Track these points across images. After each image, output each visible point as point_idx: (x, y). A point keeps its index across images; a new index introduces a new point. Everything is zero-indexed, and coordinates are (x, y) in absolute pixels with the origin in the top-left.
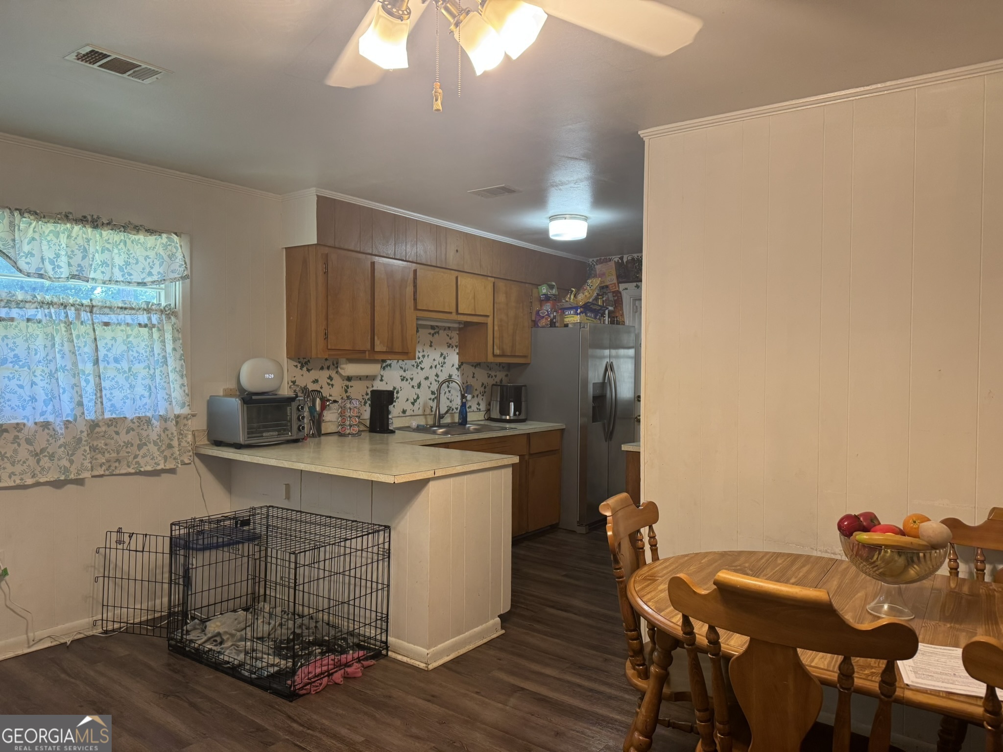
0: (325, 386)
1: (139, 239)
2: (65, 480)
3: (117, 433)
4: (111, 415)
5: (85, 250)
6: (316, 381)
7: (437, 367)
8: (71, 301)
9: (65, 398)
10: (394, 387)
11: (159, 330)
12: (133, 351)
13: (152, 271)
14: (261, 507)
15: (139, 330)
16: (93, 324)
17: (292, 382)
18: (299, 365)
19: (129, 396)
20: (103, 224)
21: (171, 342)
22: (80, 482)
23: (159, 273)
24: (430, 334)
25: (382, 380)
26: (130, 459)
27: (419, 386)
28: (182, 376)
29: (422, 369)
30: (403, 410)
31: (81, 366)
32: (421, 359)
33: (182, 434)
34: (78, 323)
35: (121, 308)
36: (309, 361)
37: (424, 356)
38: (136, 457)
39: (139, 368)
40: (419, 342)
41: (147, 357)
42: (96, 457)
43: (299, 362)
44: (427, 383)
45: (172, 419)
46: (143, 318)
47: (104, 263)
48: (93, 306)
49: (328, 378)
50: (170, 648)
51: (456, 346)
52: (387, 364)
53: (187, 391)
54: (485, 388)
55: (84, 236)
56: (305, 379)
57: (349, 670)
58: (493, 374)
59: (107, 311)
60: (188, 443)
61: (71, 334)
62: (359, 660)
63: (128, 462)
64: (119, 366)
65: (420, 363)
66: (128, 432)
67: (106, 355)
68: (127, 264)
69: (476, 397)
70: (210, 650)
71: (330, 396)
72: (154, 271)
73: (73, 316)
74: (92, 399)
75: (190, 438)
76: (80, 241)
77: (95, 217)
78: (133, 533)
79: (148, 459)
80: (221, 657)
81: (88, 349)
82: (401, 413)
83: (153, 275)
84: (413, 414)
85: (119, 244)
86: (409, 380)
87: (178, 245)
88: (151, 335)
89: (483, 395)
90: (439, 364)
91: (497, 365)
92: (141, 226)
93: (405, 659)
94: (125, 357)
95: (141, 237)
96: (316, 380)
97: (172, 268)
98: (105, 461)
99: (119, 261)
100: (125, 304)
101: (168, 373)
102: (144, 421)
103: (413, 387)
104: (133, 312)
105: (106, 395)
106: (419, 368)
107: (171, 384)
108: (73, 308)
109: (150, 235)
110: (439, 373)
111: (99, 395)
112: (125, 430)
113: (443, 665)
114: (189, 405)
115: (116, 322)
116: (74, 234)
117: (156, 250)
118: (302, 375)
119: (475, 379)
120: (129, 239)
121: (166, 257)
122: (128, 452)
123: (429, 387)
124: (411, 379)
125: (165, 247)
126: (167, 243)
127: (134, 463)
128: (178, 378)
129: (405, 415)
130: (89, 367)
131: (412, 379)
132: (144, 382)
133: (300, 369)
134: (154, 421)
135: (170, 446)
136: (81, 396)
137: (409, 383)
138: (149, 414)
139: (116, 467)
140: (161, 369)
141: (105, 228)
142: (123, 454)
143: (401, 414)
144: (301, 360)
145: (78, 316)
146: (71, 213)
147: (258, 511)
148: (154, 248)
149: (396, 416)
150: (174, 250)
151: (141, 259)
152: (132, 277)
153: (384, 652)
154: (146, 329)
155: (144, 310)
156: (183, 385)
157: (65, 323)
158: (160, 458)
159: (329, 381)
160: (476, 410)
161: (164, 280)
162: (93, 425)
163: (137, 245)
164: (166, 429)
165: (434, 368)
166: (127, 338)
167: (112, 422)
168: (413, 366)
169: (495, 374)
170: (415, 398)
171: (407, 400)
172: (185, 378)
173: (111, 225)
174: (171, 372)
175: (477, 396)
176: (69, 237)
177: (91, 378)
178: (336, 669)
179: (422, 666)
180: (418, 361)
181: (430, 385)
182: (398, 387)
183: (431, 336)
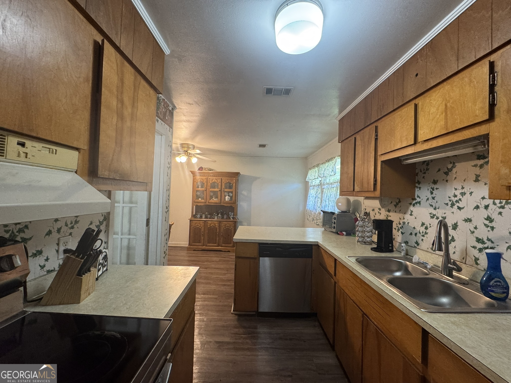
0: (377, 213)
10: (423, 223)
24: (475, 166)
25: (411, 215)
29: (459, 208)
32: (459, 196)
37: (463, 194)
40: (456, 178)
49: (379, 209)
52: (416, 201)
65: (457, 201)
96: (374, 209)
106: (455, 207)
123: (473, 232)
159: (379, 211)
168: (447, 204)
180: (454, 199)
181: (472, 229)
182: (427, 223)
183: (478, 168)
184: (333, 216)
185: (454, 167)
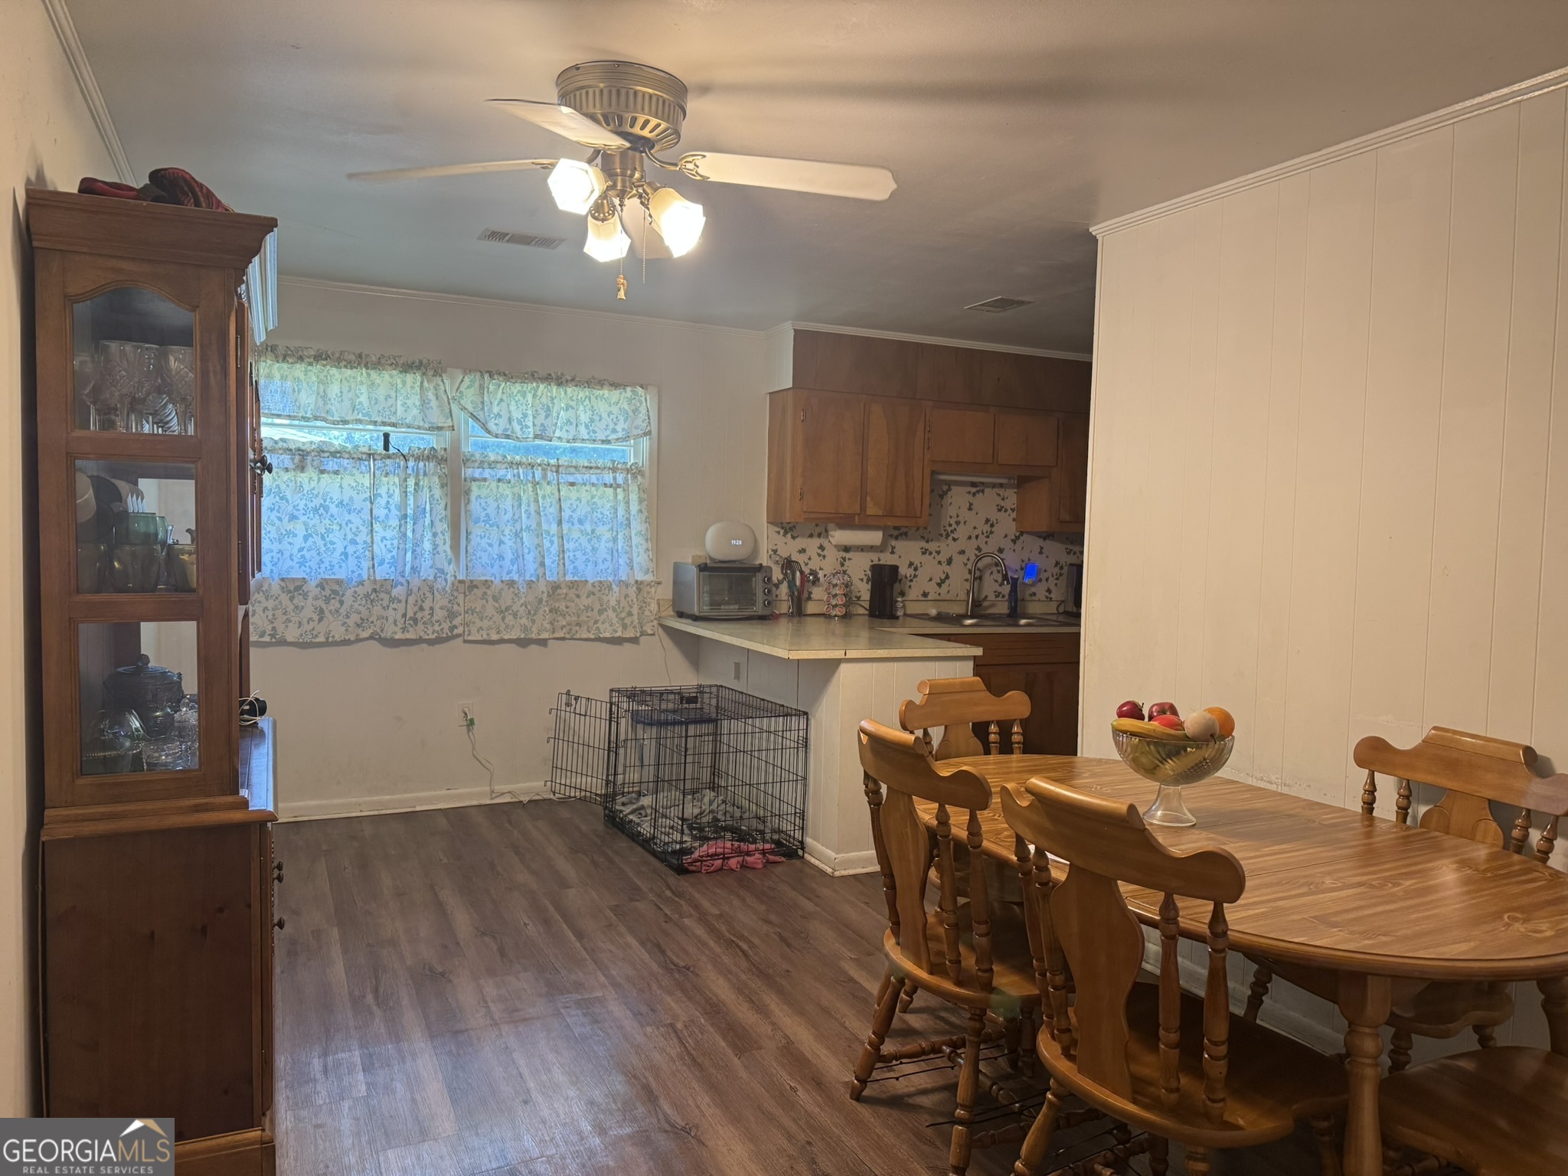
0: (815, 557)
1: (603, 395)
2: (525, 638)
3: (578, 596)
4: (573, 577)
5: (548, 409)
6: (803, 551)
7: (979, 538)
8: (539, 461)
9: (529, 558)
10: (911, 562)
11: (624, 490)
12: (597, 512)
13: (616, 427)
14: (711, 686)
15: (604, 491)
16: (558, 484)
17: (773, 550)
18: (782, 532)
19: (590, 558)
20: (567, 381)
21: (636, 503)
22: (543, 643)
23: (623, 429)
25: (892, 553)
26: (591, 624)
27: (949, 562)
28: (647, 540)
29: (954, 540)
30: (924, 592)
31: (545, 527)
32: (954, 526)
33: (645, 602)
34: (544, 484)
35: (587, 467)
36: (794, 527)
37: (958, 523)
38: (596, 622)
39: (603, 531)
40: (951, 503)
41: (611, 518)
42: (558, 618)
43: (782, 528)
44: (963, 558)
45: (633, 585)
46: (608, 478)
47: (569, 421)
48: (559, 466)
49: (819, 548)
50: (606, 818)
51: (1011, 509)
52: (901, 531)
53: (651, 556)
54: (1061, 568)
55: (549, 394)
56: (789, 547)
57: (748, 859)
58: (1076, 549)
59: (572, 470)
60: (651, 612)
61: (537, 494)
62: (764, 852)
63: (588, 627)
64: (582, 528)
65: (952, 532)
66: (588, 597)
67: (571, 517)
68: (592, 421)
69: (1044, 582)
70: (631, 821)
71: (821, 569)
72: (619, 428)
73: (540, 476)
74: (555, 561)
75: (654, 607)
76: (544, 400)
77: (559, 374)
78: (579, 697)
79: (607, 625)
80: (639, 829)
81: (553, 510)
82: (920, 596)
83: (617, 432)
84: (938, 598)
85: (584, 401)
86: (934, 554)
87: (643, 399)
88: (616, 495)
89: (1057, 579)
90: (983, 534)
92: (605, 380)
93: (816, 862)
94: (589, 518)
95: (605, 392)
96: (802, 549)
97: (635, 424)
98: (564, 623)
99: (584, 418)
100: (591, 463)
101: (631, 536)
102: (606, 586)
103: (940, 563)
104: (599, 471)
105: (569, 557)
106: (950, 538)
107: (634, 548)
108: (540, 468)
109: (615, 389)
110: (983, 546)
111: (561, 556)
112: (586, 594)
113: (854, 876)
114: (653, 572)
115: (582, 482)
116: (539, 393)
117: (619, 405)
118: (786, 543)
119: (1044, 556)
120: (593, 395)
121: (631, 413)
122: (588, 617)
123: (966, 565)
124: (936, 552)
125: (630, 401)
126: (631, 396)
127: (594, 629)
128: (643, 542)
129: (926, 599)
130: (554, 528)
131: (938, 553)
132: (607, 545)
133: (784, 535)
134: (614, 586)
135: (630, 614)
136: (543, 557)
137: (934, 558)
138: (610, 579)
139: (577, 632)
140: (625, 532)
141: (570, 385)
142: (583, 618)
143: (920, 598)
144: (785, 525)
145: (544, 476)
146: (535, 372)
147: (707, 690)
148: (618, 403)
149: (912, 600)
150: (639, 405)
151: (605, 415)
152: (596, 435)
153: (800, 852)
154: (611, 490)
155: (610, 468)
156: (647, 549)
157: (532, 483)
158: (617, 625)
159: (820, 551)
160: (1043, 599)
161: (628, 437)
162: (555, 587)
163: (602, 401)
164: (626, 596)
165: (973, 539)
166: (592, 498)
167: (573, 585)
168: (941, 535)
170: (943, 578)
171: (931, 580)
172: (649, 542)
173: (574, 381)
174: (636, 535)
175: (1047, 580)
176: (534, 396)
177: (555, 539)
178: (733, 855)
179: (829, 871)
180: (949, 529)
181: (965, 561)
182: (916, 562)
183: (971, 495)
184: (760, 576)
185: (949, 490)
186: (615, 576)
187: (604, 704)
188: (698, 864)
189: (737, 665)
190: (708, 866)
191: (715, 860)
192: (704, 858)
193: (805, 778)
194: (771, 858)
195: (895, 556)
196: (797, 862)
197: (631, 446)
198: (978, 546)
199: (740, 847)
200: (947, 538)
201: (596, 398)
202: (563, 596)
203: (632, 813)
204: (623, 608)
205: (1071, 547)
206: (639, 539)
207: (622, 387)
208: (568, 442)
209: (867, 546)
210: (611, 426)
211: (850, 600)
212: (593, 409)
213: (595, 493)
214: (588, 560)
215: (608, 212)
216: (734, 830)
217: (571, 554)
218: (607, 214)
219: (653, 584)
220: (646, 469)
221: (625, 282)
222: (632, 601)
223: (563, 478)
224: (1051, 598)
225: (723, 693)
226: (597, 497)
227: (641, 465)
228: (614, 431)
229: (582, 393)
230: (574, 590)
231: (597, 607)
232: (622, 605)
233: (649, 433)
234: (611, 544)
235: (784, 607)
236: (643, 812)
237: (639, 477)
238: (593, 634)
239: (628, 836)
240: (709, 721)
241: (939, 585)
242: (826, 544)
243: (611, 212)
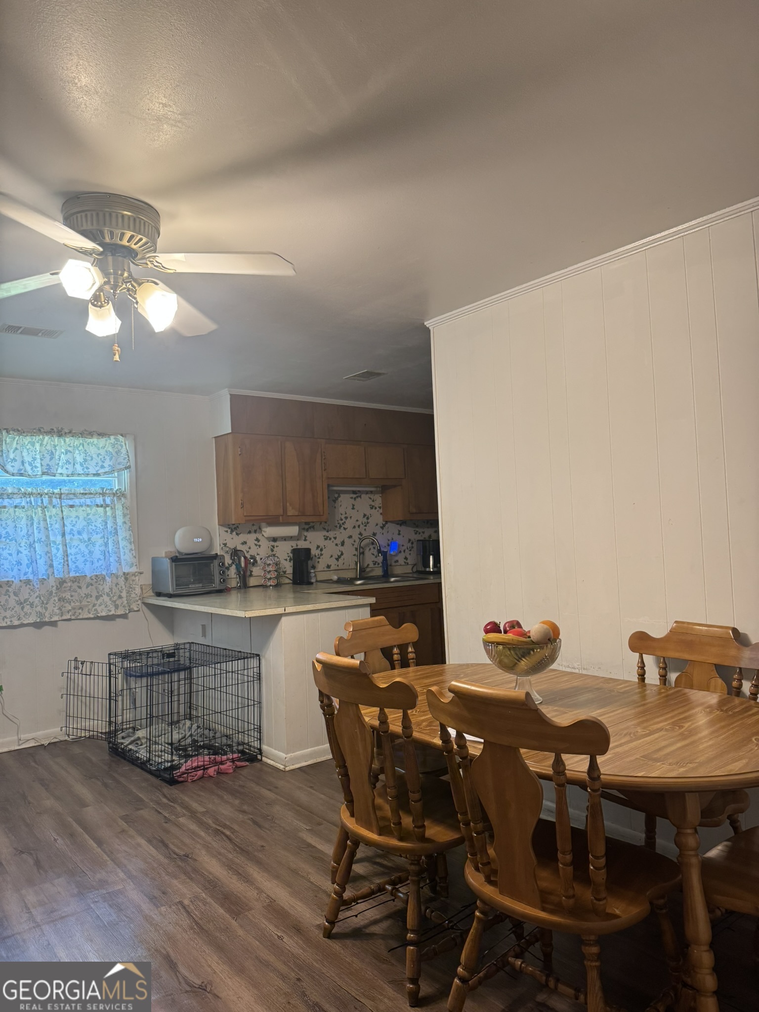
0: (253, 547)
1: (93, 442)
2: (40, 622)
3: (80, 587)
4: (76, 573)
5: (52, 454)
6: (245, 543)
7: (360, 527)
8: (46, 491)
9: (41, 562)
10: (317, 546)
11: (112, 508)
12: (92, 525)
13: (104, 464)
14: (184, 644)
15: (96, 510)
16: (61, 507)
17: (224, 544)
18: (229, 531)
19: (88, 559)
20: (66, 433)
21: (122, 517)
22: (54, 624)
23: (109, 465)
24: (352, 498)
25: (305, 540)
26: (90, 607)
27: (343, 544)
28: (130, 543)
29: (345, 529)
30: (328, 565)
31: (52, 538)
32: (344, 520)
33: (131, 588)
34: (50, 507)
35: (83, 494)
36: (238, 527)
37: (346, 518)
38: (94, 605)
39: (97, 539)
40: (341, 505)
41: (103, 529)
42: (65, 605)
43: (229, 528)
44: (351, 541)
45: (122, 576)
46: (99, 500)
47: (68, 462)
48: (61, 494)
49: (256, 540)
50: (110, 750)
51: (379, 507)
52: (310, 526)
54: (412, 543)
55: (52, 443)
56: (235, 541)
57: (222, 767)
58: (420, 530)
59: (72, 496)
60: (136, 594)
61: (45, 515)
62: (233, 760)
63: (89, 609)
64: (81, 537)
66: (87, 587)
67: (72, 530)
68: (85, 460)
69: (403, 552)
70: (131, 750)
71: (258, 554)
72: (106, 465)
73: (47, 502)
74: (60, 563)
75: (138, 590)
76: (49, 447)
77: (60, 429)
78: (84, 661)
79: (103, 606)
80: (137, 755)
81: (58, 526)
82: (325, 567)
83: (105, 468)
84: (337, 568)
85: (79, 447)
86: (333, 539)
87: (123, 444)
88: (106, 512)
89: (410, 550)
90: (362, 524)
91: (424, 522)
92: (94, 431)
93: (272, 763)
94: (86, 530)
95: (95, 440)
96: (244, 542)
97: (118, 461)
98: (70, 608)
99: (79, 459)
100: (86, 490)
101: (118, 541)
102: (101, 578)
103: (337, 545)
104: (92, 496)
105: (71, 559)
106: (342, 528)
107: (121, 549)
108: (47, 496)
109: (102, 438)
110: (363, 532)
111: (66, 559)
112: (85, 586)
113: (299, 769)
114: (136, 565)
115: (79, 504)
116: (45, 443)
117: (105, 448)
118: (232, 539)
119: (401, 536)
120: (86, 442)
121: (114, 454)
122: (88, 602)
123: (353, 545)
125: (113, 446)
126: (114, 442)
127: (93, 610)
128: (128, 545)
129: (330, 569)
130: (59, 539)
131: (335, 538)
132: (100, 549)
133: (231, 533)
134: (107, 578)
135: (120, 597)
136: (52, 560)
137: (333, 542)
138: (104, 573)
139: (80, 614)
140: (114, 538)
141: (68, 436)
142: (84, 603)
143: (326, 569)
144: (231, 526)
145: (51, 502)
146: (41, 428)
147: (181, 647)
148: (105, 447)
149: (320, 571)
150: (120, 448)
151: (95, 456)
152: (89, 470)
153: (259, 757)
154: (102, 509)
155: (100, 494)
156: (131, 549)
157: (41, 507)
158: (111, 606)
159: (256, 542)
160: (404, 564)
161: (114, 470)
162: (62, 582)
163: (92, 446)
164: (117, 584)
165: (357, 527)
166: (88, 516)
167: (75, 580)
168: (336, 526)
169: (423, 531)
170: (339, 555)
171: (332, 556)
172: (133, 544)
173: (71, 433)
174: (122, 540)
175: (404, 551)
176: (41, 445)
177: (60, 547)
178: (211, 765)
179: (282, 767)
180: (341, 522)
181: (353, 543)
182: (322, 546)
183: (353, 500)
184: (216, 562)
185: (339, 496)
186: (108, 570)
187: (104, 665)
188: (185, 776)
189: (204, 627)
190: (193, 776)
191: (198, 771)
192: (190, 771)
193: (260, 703)
194: (239, 764)
195: (307, 542)
196: (257, 765)
197: (116, 477)
198: (360, 533)
199: (215, 759)
200: (340, 528)
201: (88, 444)
202: (68, 588)
203: (130, 743)
204: (115, 593)
205: (417, 529)
206: (125, 543)
207: (107, 436)
208: (68, 476)
209: (288, 537)
210: (100, 463)
211: (280, 574)
212: (85, 452)
213: (89, 512)
214: (86, 560)
215: (104, 301)
216: (209, 747)
217: (73, 557)
218: (103, 303)
219: (137, 574)
220: (128, 492)
221: (119, 349)
222: (122, 587)
223: (65, 502)
224: (408, 563)
225: (194, 647)
226: (91, 515)
227: (123, 490)
228: (102, 467)
229: (77, 442)
230: (76, 583)
231: (95, 594)
232: (114, 591)
233: (129, 467)
234: (103, 548)
235: (234, 582)
236: (139, 742)
237: (122, 499)
238: (92, 614)
239: (128, 761)
240: (185, 669)
241: (337, 559)
242: (260, 537)
243: (106, 301)
